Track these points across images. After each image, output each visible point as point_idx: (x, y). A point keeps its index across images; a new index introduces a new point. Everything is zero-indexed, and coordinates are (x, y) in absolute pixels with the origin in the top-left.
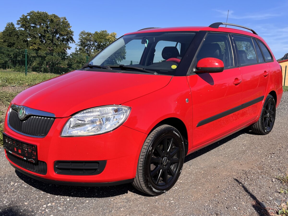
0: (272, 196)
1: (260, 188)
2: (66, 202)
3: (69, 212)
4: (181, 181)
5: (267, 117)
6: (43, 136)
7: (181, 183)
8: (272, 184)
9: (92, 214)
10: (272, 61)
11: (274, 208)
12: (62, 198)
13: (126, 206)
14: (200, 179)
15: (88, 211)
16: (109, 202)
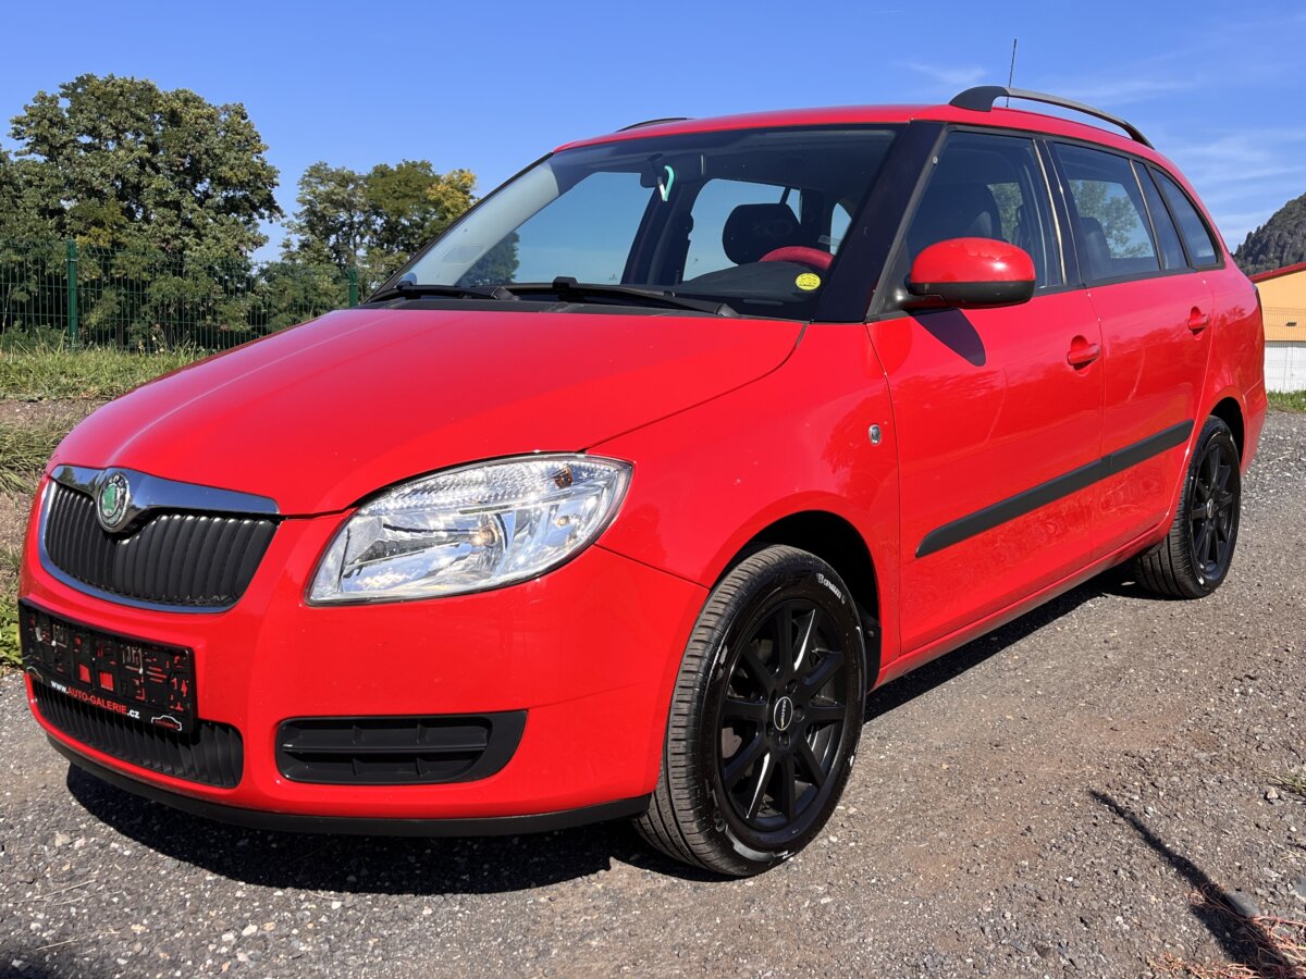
0: (1275, 865)
1: (1218, 828)
2: (329, 917)
3: (349, 963)
4: (852, 811)
5: (1207, 516)
6: (223, 604)
7: (852, 816)
8: (1269, 813)
9: (459, 965)
10: (1219, 265)
11: (1294, 916)
12: (308, 899)
13: (613, 929)
14: (938, 798)
15: (435, 953)
16: (532, 910)
